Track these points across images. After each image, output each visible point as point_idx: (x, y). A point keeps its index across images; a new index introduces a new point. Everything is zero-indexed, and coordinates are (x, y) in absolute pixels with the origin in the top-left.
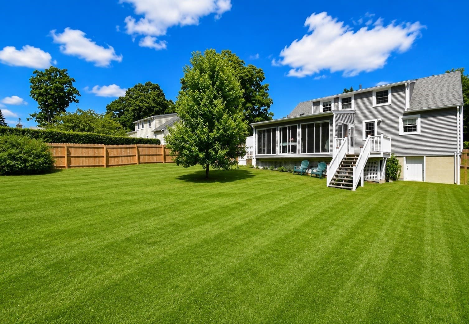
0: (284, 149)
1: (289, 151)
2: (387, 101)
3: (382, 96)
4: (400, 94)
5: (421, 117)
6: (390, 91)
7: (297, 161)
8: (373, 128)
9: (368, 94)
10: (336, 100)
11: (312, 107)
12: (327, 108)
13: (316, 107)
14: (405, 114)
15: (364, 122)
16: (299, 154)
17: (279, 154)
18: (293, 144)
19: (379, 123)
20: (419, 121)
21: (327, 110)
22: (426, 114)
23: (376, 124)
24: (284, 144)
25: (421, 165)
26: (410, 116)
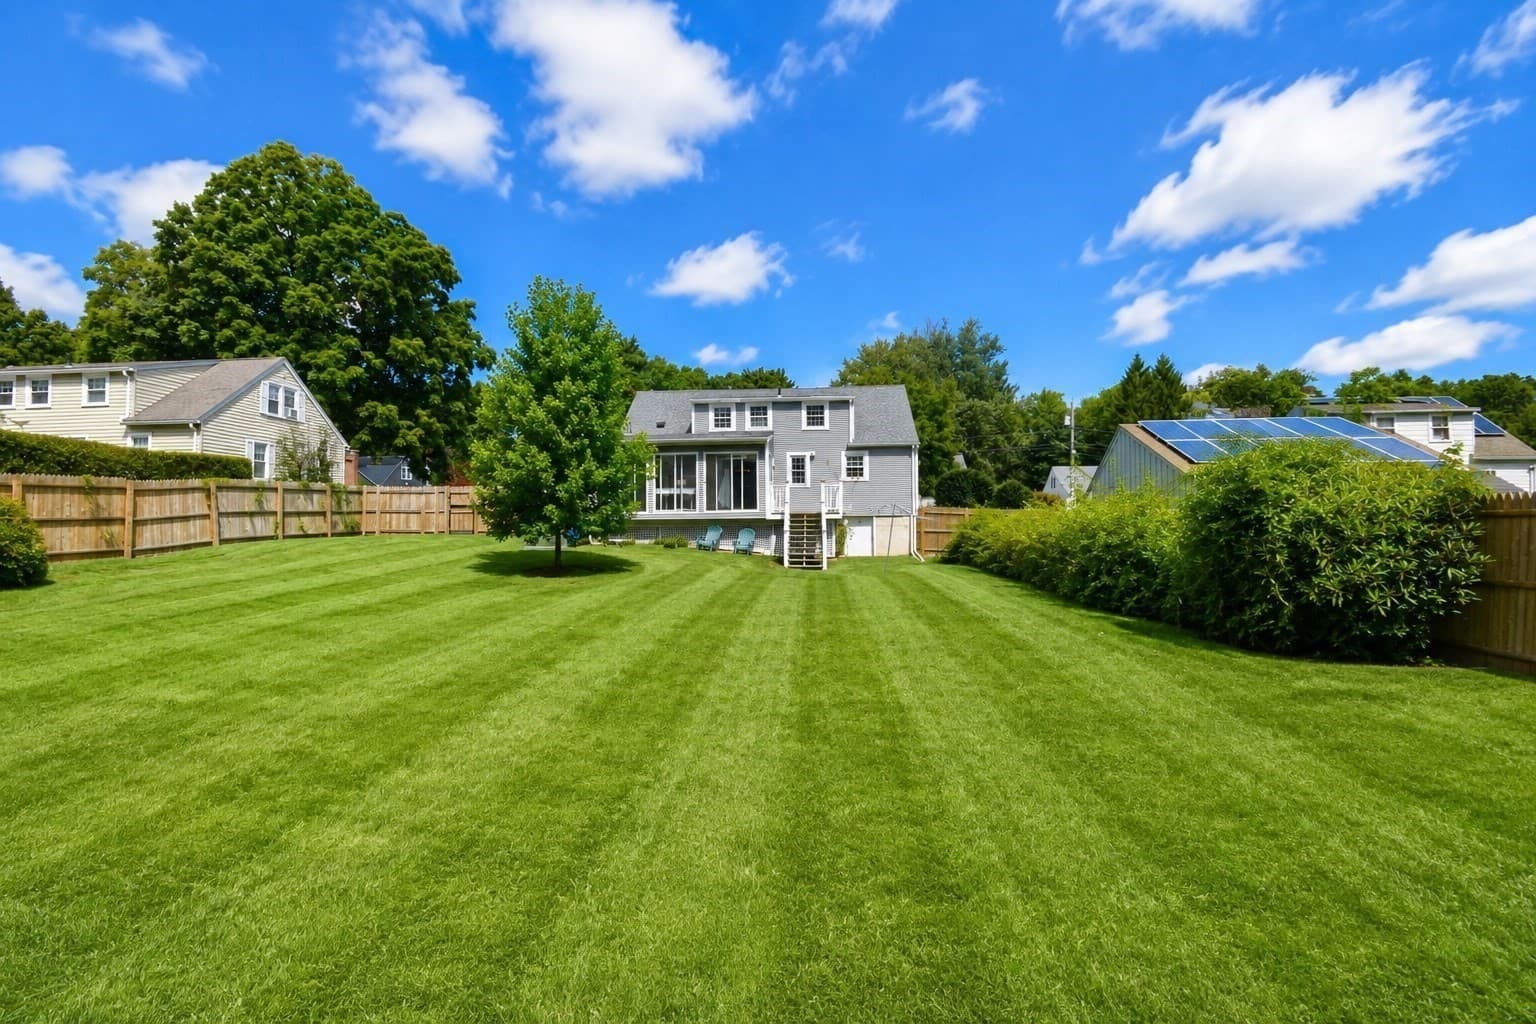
0: (667, 502)
1: (679, 507)
2: (822, 424)
3: (815, 413)
4: (841, 413)
5: (870, 455)
6: (827, 406)
7: (698, 527)
8: (803, 467)
9: (795, 405)
10: (740, 407)
11: (693, 414)
12: (723, 420)
13: (702, 414)
14: (849, 449)
15: (789, 454)
16: (701, 511)
17: (655, 512)
18: (690, 492)
19: (812, 458)
20: (866, 459)
21: (723, 426)
22: (875, 450)
23: (807, 460)
24: (667, 492)
25: (869, 528)
26: (856, 453)
